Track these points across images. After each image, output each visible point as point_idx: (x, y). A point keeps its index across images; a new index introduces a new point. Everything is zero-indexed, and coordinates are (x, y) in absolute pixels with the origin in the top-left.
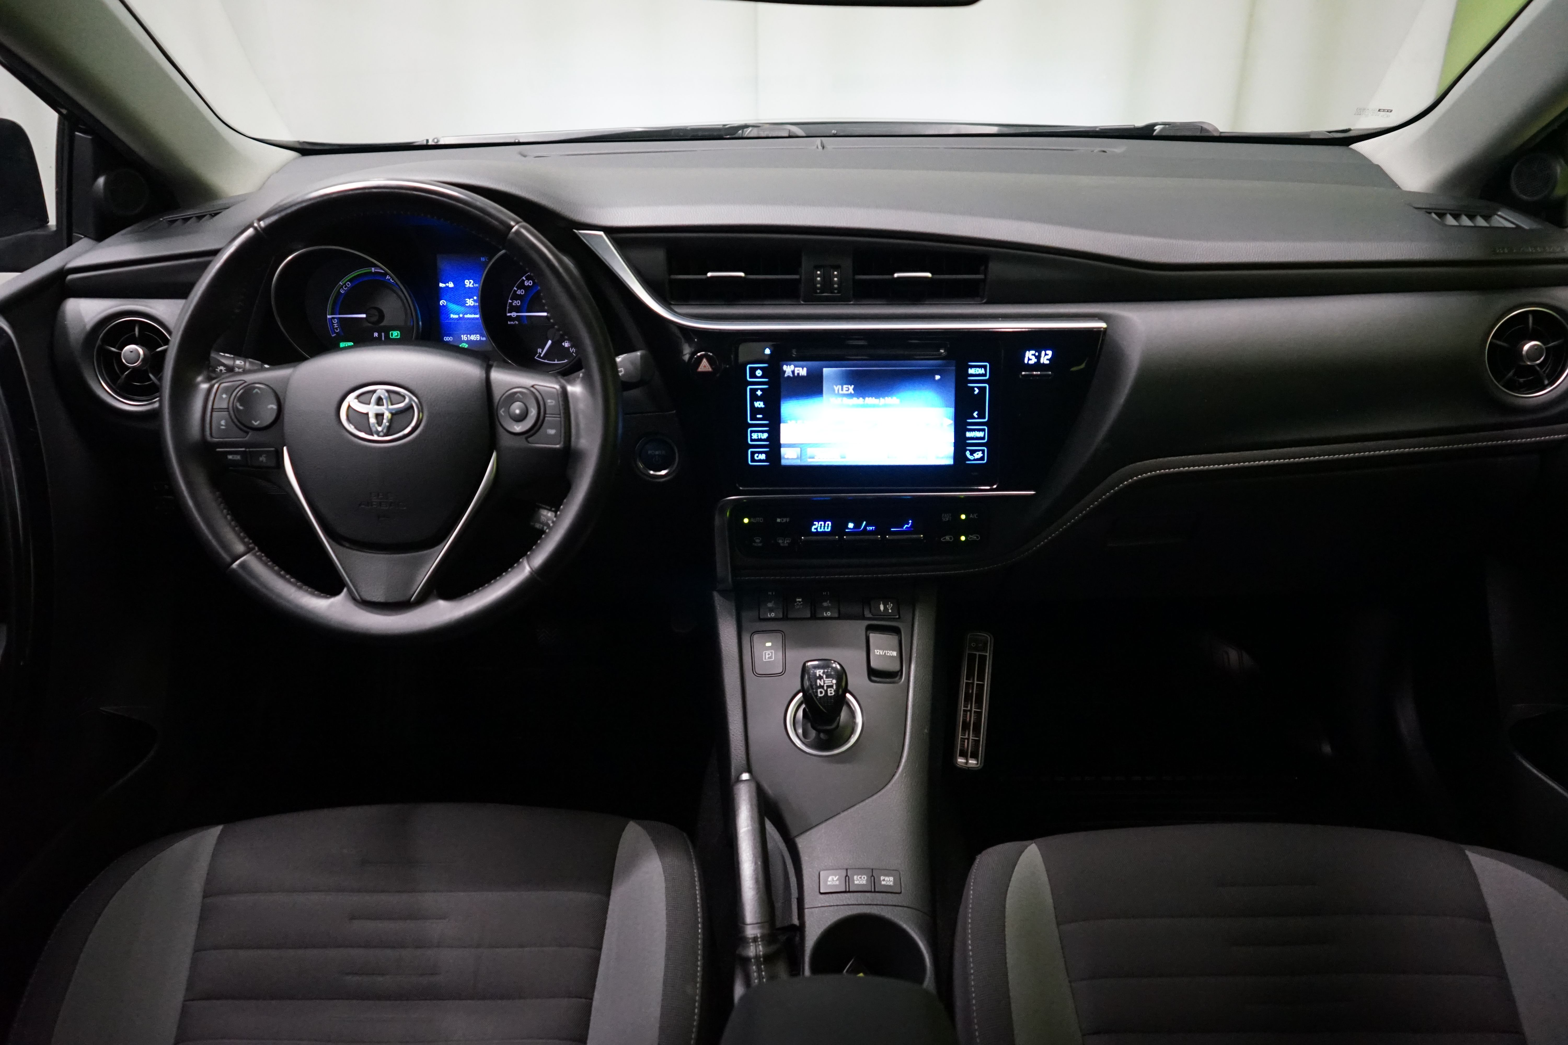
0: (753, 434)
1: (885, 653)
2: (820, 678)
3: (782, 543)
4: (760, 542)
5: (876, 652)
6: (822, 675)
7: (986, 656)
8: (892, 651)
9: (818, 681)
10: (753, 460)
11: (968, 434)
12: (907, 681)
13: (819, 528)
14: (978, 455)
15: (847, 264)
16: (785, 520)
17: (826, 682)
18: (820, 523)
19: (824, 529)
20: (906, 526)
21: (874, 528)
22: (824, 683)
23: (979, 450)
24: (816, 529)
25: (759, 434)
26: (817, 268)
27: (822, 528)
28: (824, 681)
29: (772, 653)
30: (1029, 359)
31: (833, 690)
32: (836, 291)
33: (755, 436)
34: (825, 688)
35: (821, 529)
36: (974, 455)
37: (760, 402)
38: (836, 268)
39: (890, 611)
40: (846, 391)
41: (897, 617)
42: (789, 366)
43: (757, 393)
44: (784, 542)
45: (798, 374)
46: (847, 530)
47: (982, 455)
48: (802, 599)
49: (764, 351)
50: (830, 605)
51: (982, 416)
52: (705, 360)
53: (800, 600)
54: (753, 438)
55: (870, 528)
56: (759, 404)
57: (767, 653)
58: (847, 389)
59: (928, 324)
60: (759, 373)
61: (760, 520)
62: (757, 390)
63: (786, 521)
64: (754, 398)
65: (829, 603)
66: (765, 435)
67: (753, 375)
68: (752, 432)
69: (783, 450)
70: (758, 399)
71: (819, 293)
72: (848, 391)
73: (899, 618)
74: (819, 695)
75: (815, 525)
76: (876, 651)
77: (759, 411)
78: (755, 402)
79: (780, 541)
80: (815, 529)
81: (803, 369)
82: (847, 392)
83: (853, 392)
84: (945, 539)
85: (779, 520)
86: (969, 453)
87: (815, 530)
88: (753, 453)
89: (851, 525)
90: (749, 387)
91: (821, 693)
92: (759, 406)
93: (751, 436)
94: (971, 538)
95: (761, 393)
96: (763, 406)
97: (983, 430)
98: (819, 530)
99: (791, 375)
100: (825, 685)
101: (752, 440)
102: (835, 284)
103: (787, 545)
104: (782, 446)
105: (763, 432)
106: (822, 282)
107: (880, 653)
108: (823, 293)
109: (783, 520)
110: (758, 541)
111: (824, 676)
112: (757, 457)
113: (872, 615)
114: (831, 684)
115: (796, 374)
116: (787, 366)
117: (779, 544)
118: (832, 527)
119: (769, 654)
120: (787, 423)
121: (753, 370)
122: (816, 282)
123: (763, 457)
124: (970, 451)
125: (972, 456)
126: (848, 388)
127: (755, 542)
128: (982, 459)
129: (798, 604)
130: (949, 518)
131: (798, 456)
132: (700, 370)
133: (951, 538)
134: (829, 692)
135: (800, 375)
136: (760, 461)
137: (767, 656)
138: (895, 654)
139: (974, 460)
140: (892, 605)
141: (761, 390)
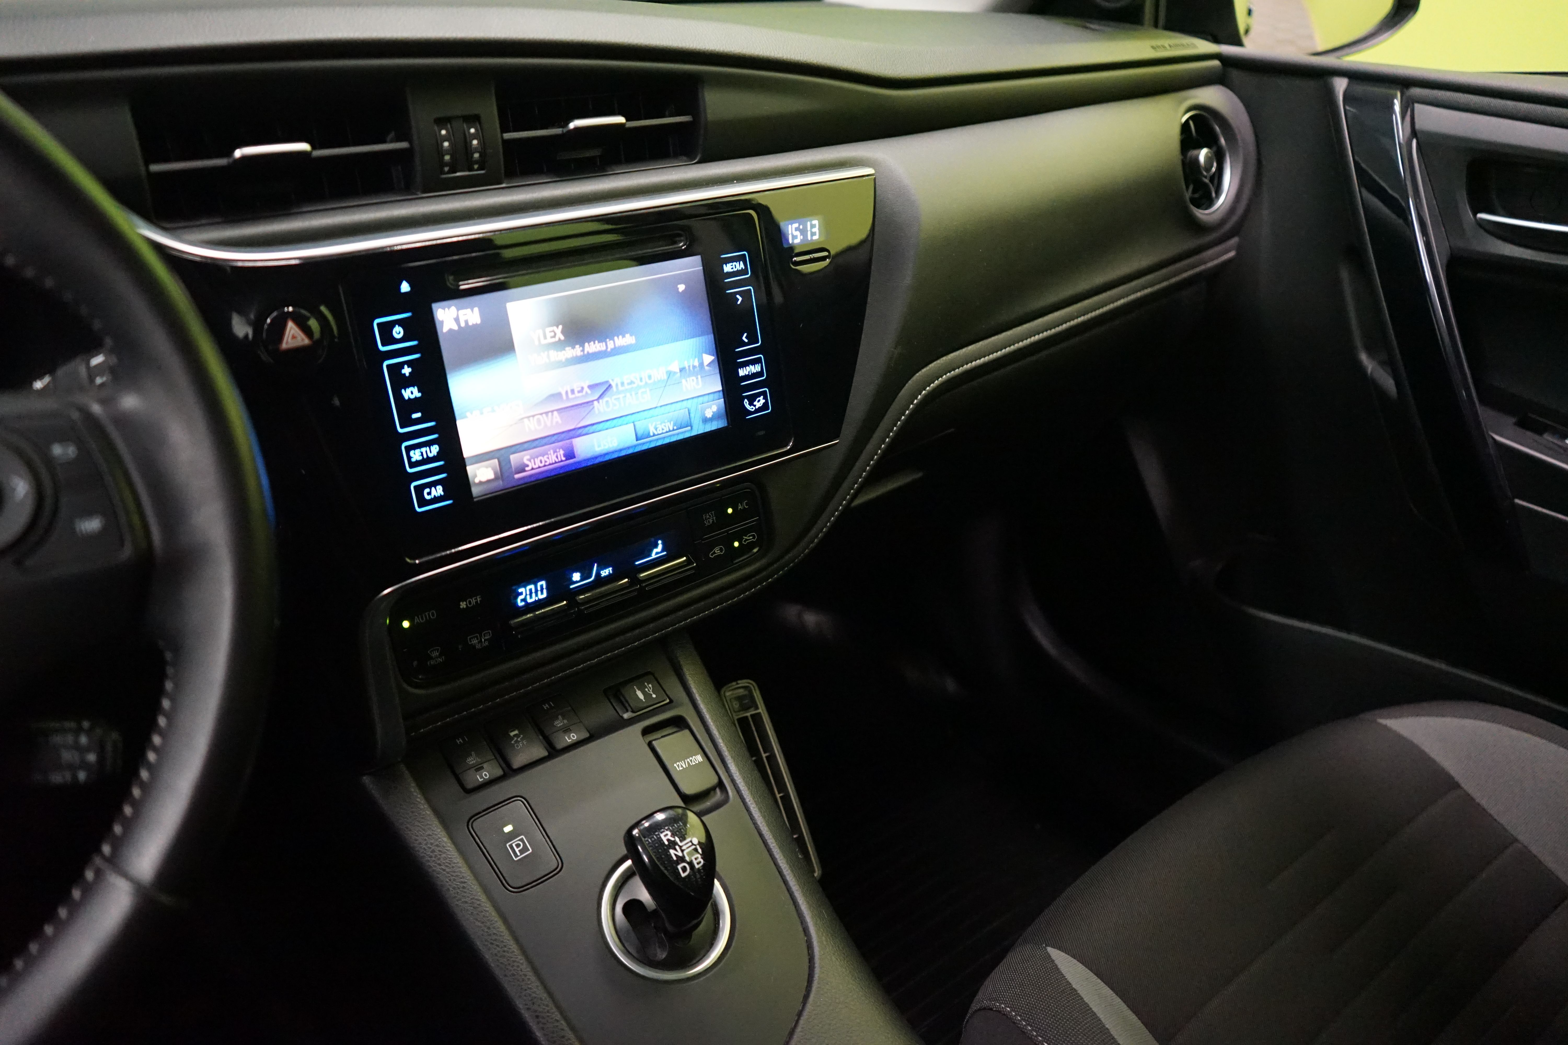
0: (412, 453)
1: (688, 762)
2: (673, 845)
3: (479, 642)
4: (440, 656)
5: (678, 767)
6: (672, 839)
7: (759, 714)
8: (695, 756)
9: (672, 852)
10: (423, 502)
11: (742, 372)
12: (735, 793)
13: (528, 597)
14: (760, 402)
15: (490, 110)
16: (473, 601)
17: (683, 848)
18: (528, 587)
19: (537, 595)
20: (655, 551)
21: (611, 569)
22: (682, 851)
23: (759, 395)
24: (524, 600)
25: (424, 450)
26: (441, 122)
27: (534, 595)
28: (680, 847)
29: (522, 840)
30: (794, 237)
31: (699, 856)
32: (476, 167)
33: (416, 455)
34: (687, 859)
35: (531, 597)
36: (755, 403)
37: (411, 389)
38: (473, 119)
39: (654, 696)
40: (552, 337)
41: (668, 701)
42: (446, 309)
43: (403, 371)
44: (479, 641)
45: (466, 322)
46: (572, 587)
47: (764, 401)
48: (519, 731)
49: (400, 289)
50: (565, 721)
51: (753, 339)
52: (290, 325)
53: (516, 732)
54: (413, 460)
55: (605, 573)
56: (411, 393)
57: (514, 845)
58: (553, 334)
59: (651, 199)
60: (398, 332)
61: (432, 615)
62: (401, 365)
63: (477, 602)
64: (400, 383)
65: (563, 719)
66: (435, 450)
67: (388, 339)
68: (409, 449)
69: (470, 469)
70: (408, 382)
71: (448, 172)
72: (554, 336)
73: (671, 701)
74: (683, 875)
75: (521, 594)
76: (675, 765)
77: (413, 405)
78: (403, 391)
79: (475, 641)
80: (522, 600)
81: (472, 311)
82: (553, 340)
83: (562, 338)
84: (714, 553)
85: (463, 605)
86: (748, 403)
87: (523, 603)
88: (420, 489)
89: (576, 576)
90: (386, 363)
91: (684, 869)
92: (412, 397)
93: (409, 458)
94: (747, 540)
95: (410, 370)
96: (419, 395)
97: (757, 361)
98: (529, 601)
99: (456, 327)
100: (685, 853)
101: (413, 465)
102: (474, 153)
103: (487, 643)
104: (467, 462)
105: (428, 444)
106: (453, 151)
107: (682, 766)
108: (455, 172)
109: (470, 603)
110: (435, 654)
111: (677, 840)
112: (429, 494)
113: (633, 712)
114: (694, 847)
115: (463, 324)
116: (444, 309)
117: (474, 646)
118: (547, 588)
119: (518, 846)
120: (466, 417)
121: (386, 329)
122: (440, 152)
123: (438, 491)
124: (748, 397)
125: (752, 407)
126: (553, 331)
127: (432, 658)
128: (765, 407)
129: (517, 742)
130: (713, 519)
131: (495, 474)
132: (284, 346)
133: (721, 550)
134: (695, 862)
135: (470, 324)
136: (436, 500)
137: (517, 850)
138: (699, 758)
139: (757, 411)
140: (650, 685)
141: (409, 363)
